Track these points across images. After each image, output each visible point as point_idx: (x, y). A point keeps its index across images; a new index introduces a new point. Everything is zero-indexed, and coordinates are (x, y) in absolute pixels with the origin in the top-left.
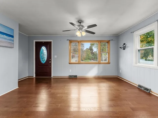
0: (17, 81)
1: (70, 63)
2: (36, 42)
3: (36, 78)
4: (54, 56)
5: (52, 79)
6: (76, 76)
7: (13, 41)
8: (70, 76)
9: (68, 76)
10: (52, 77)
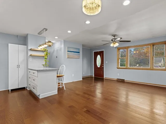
0: (82, 78)
1: (118, 67)
2: (94, 52)
3: (94, 77)
4: (105, 62)
5: (104, 79)
6: (124, 80)
7: (79, 55)
8: (118, 79)
9: (116, 79)
10: (104, 78)
